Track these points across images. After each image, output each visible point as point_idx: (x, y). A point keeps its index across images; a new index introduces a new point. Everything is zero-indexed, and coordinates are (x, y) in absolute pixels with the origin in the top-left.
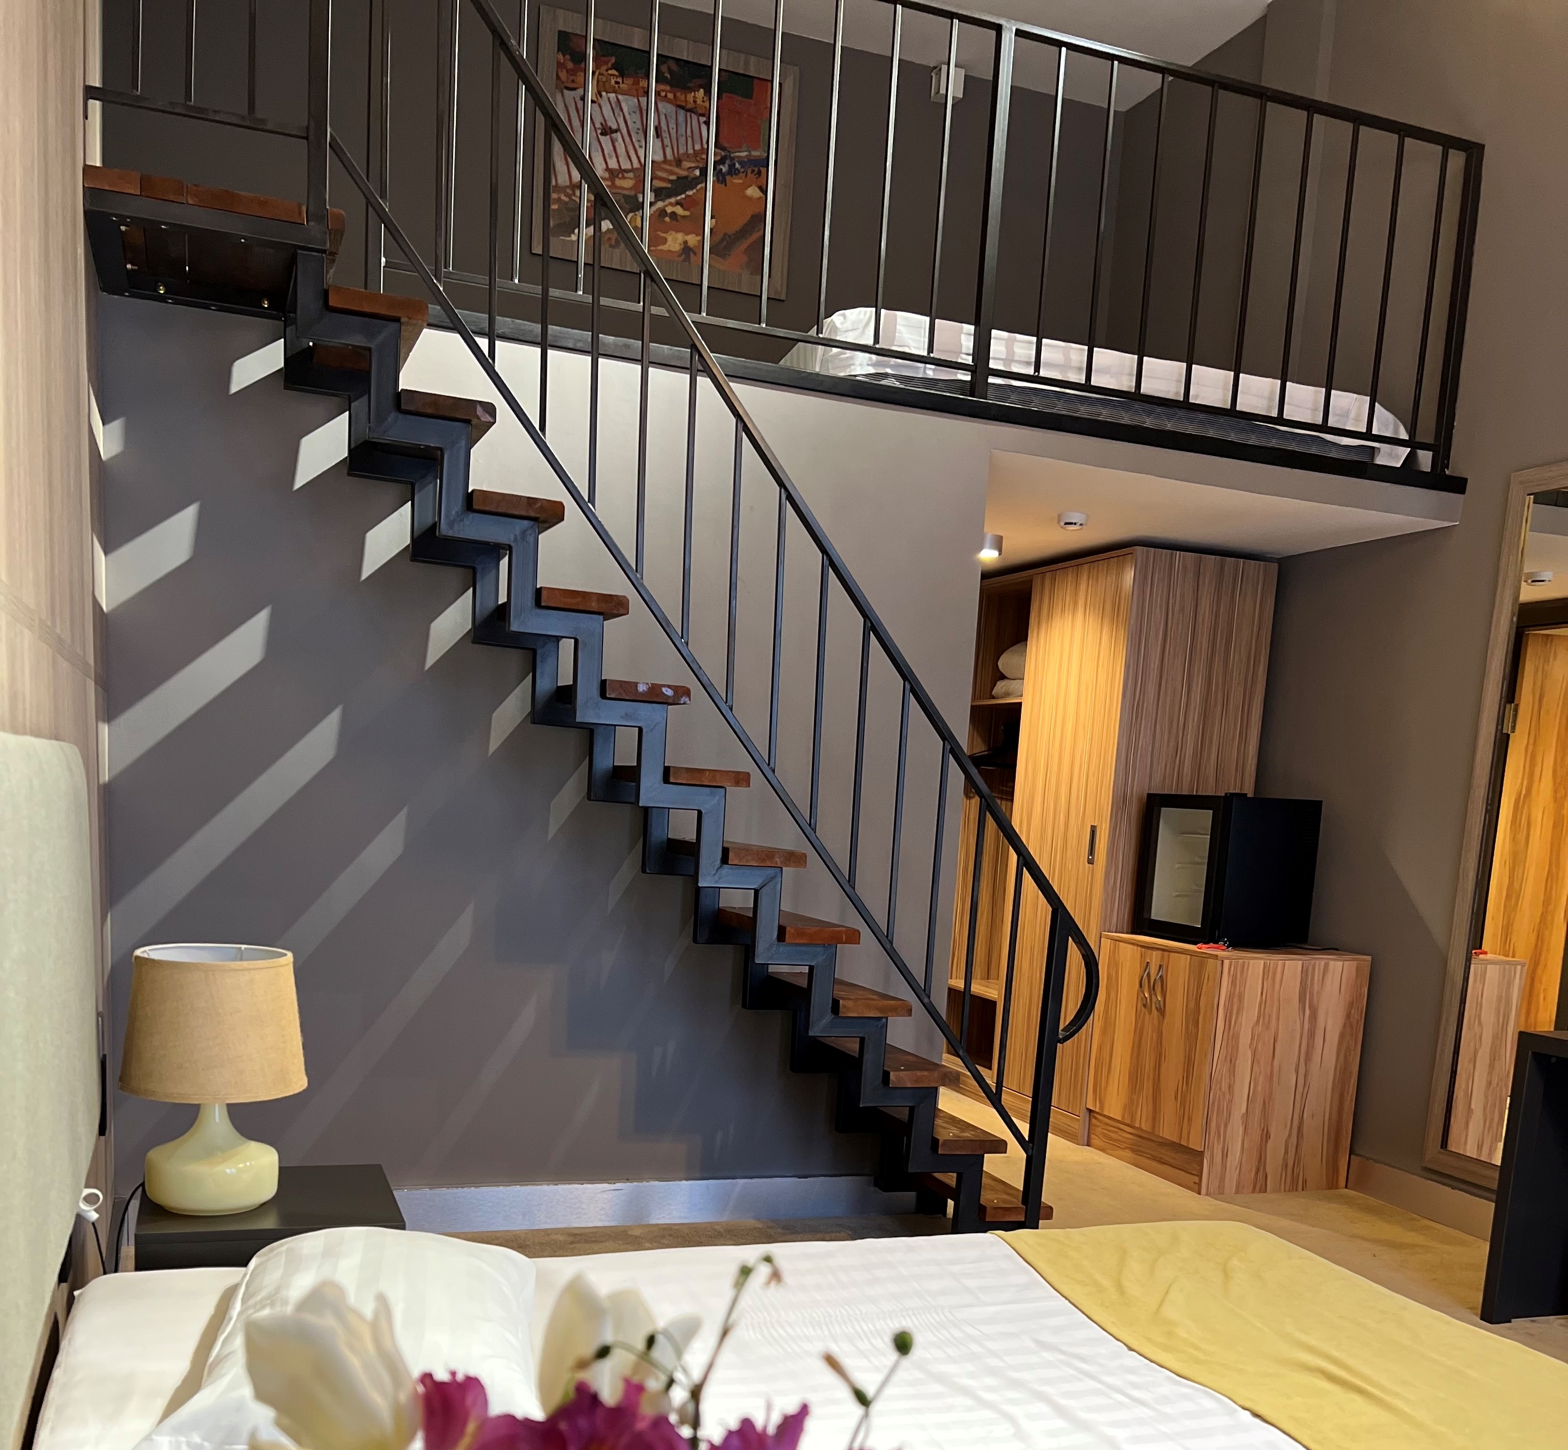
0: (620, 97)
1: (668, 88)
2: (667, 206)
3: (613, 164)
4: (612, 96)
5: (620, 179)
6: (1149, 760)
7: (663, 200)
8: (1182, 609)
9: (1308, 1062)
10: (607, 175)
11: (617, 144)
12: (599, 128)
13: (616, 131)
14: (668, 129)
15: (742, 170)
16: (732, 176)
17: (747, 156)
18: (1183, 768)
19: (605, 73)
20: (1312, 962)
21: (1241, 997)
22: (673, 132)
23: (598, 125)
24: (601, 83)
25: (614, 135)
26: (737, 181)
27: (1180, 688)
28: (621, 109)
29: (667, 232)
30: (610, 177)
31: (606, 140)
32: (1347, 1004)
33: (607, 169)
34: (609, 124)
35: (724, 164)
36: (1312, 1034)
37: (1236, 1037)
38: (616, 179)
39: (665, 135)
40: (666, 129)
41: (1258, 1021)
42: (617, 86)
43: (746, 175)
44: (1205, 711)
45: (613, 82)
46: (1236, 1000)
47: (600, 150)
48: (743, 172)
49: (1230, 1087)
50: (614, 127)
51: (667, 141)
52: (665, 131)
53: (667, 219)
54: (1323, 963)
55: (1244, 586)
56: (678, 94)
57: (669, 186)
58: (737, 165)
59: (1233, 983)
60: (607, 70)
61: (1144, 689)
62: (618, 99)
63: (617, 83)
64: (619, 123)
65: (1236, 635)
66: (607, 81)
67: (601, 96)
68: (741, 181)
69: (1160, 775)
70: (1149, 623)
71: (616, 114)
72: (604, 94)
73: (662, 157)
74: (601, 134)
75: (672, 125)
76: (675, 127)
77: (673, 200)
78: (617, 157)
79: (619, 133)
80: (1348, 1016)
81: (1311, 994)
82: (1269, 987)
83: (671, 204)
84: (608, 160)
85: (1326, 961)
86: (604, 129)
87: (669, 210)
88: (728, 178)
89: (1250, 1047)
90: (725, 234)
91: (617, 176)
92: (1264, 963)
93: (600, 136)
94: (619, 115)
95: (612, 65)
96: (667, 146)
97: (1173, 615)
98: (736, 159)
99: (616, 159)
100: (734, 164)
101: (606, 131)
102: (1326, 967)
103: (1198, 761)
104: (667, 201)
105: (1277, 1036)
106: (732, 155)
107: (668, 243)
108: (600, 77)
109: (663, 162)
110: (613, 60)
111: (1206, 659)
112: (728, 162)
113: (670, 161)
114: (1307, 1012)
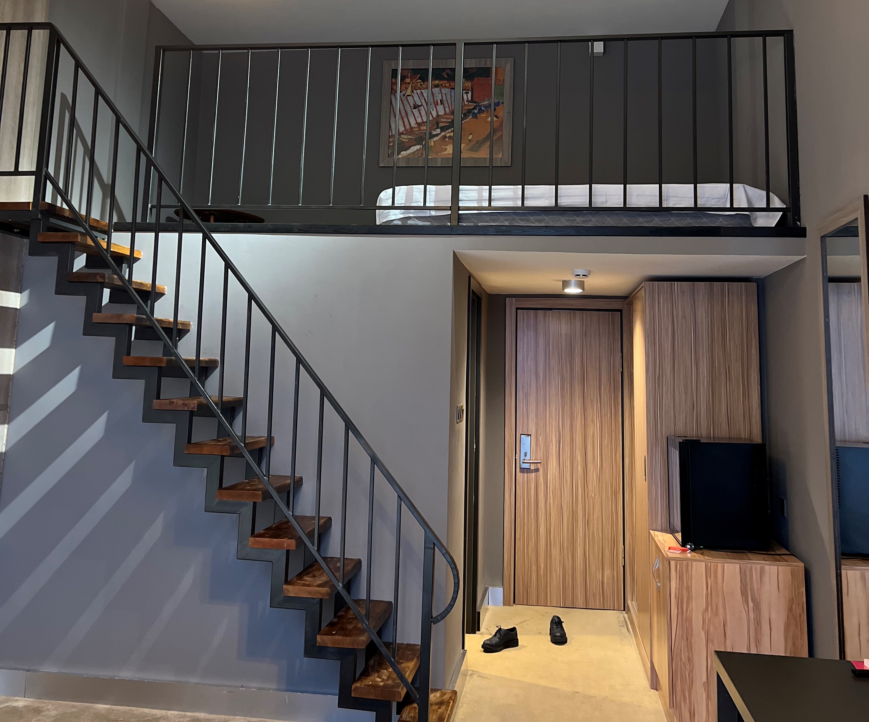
0: (422, 91)
1: (446, 82)
2: (447, 133)
3: (419, 120)
4: (419, 91)
5: (423, 126)
6: (672, 412)
7: (445, 131)
8: (684, 317)
9: (758, 645)
10: (416, 126)
11: (421, 111)
12: (412, 106)
13: (421, 106)
14: (447, 99)
15: (486, 110)
16: (480, 114)
17: (488, 103)
18: (700, 418)
19: (415, 82)
20: (749, 565)
21: (689, 589)
22: (449, 101)
23: (412, 105)
24: (413, 87)
25: (419, 108)
26: (483, 115)
27: (690, 366)
28: (423, 96)
29: (447, 146)
30: (418, 126)
31: (416, 111)
32: (788, 600)
33: (417, 123)
34: (417, 103)
35: (475, 109)
36: (758, 623)
37: (689, 620)
38: (421, 127)
39: (445, 102)
40: (446, 100)
41: (707, 609)
42: (421, 86)
43: (488, 112)
44: (712, 381)
45: (419, 85)
46: (685, 592)
47: (413, 115)
48: (486, 111)
49: (690, 660)
50: (420, 104)
51: (446, 105)
52: (445, 101)
53: (447, 139)
54: (758, 567)
55: (731, 298)
56: (451, 84)
57: (448, 124)
58: (483, 108)
59: (681, 578)
60: (416, 81)
61: (662, 368)
62: (421, 92)
63: (421, 85)
64: (422, 101)
65: (729, 329)
66: (416, 85)
67: (413, 92)
68: (485, 115)
69: (682, 423)
70: (660, 327)
71: (421, 99)
72: (415, 91)
73: (444, 112)
74: (413, 109)
75: (449, 97)
76: (450, 98)
77: (450, 130)
78: (421, 117)
79: (422, 107)
80: (790, 610)
81: (752, 590)
82: (712, 584)
83: (449, 133)
84: (417, 119)
85: (762, 565)
86: (415, 106)
87: (448, 135)
88: (478, 115)
89: (703, 629)
90: (477, 141)
91: (421, 125)
92: (706, 564)
93: (413, 110)
94: (422, 99)
95: (418, 78)
96: (446, 107)
97: (677, 322)
98: (483, 106)
99: (421, 118)
100: (481, 108)
101: (416, 107)
102: (762, 571)
103: (712, 413)
104: (447, 132)
105: (726, 621)
106: (480, 104)
107: (447, 150)
108: (413, 84)
109: (444, 114)
110: (419, 75)
111: (707, 346)
112: (478, 108)
113: (448, 113)
114: (751, 604)
